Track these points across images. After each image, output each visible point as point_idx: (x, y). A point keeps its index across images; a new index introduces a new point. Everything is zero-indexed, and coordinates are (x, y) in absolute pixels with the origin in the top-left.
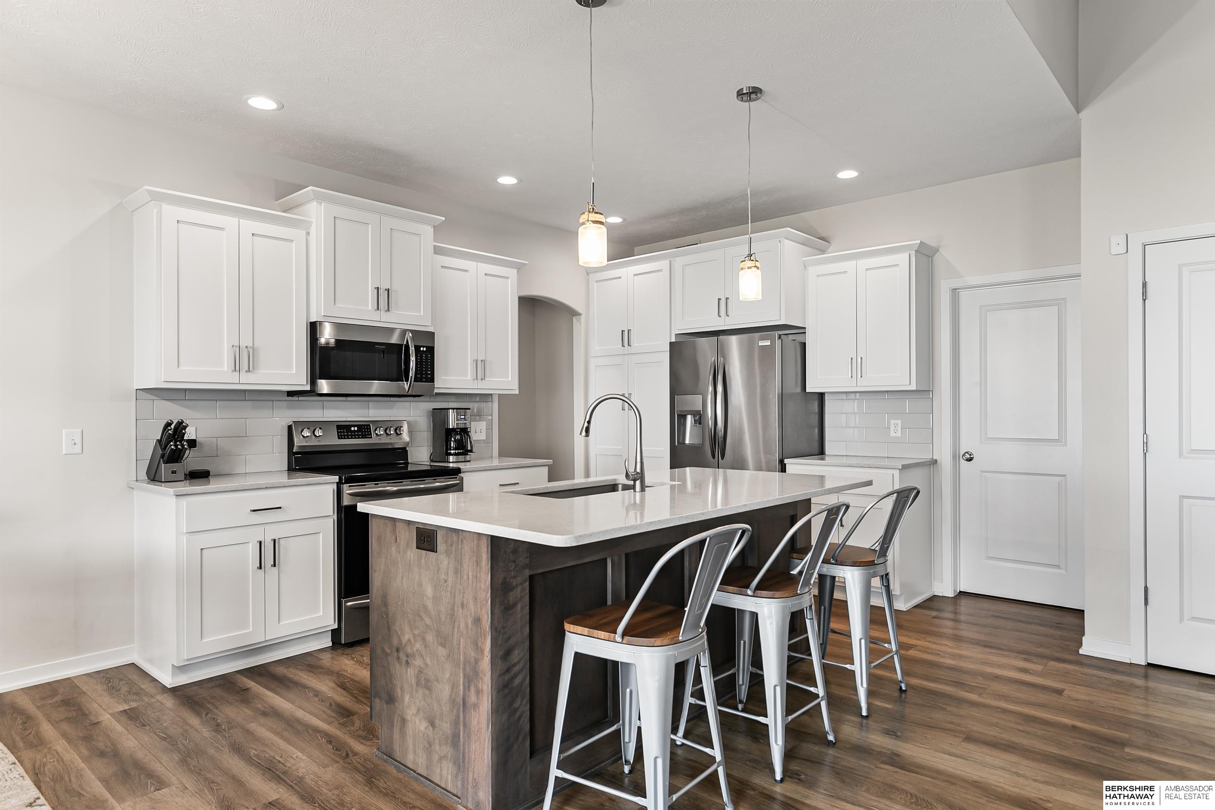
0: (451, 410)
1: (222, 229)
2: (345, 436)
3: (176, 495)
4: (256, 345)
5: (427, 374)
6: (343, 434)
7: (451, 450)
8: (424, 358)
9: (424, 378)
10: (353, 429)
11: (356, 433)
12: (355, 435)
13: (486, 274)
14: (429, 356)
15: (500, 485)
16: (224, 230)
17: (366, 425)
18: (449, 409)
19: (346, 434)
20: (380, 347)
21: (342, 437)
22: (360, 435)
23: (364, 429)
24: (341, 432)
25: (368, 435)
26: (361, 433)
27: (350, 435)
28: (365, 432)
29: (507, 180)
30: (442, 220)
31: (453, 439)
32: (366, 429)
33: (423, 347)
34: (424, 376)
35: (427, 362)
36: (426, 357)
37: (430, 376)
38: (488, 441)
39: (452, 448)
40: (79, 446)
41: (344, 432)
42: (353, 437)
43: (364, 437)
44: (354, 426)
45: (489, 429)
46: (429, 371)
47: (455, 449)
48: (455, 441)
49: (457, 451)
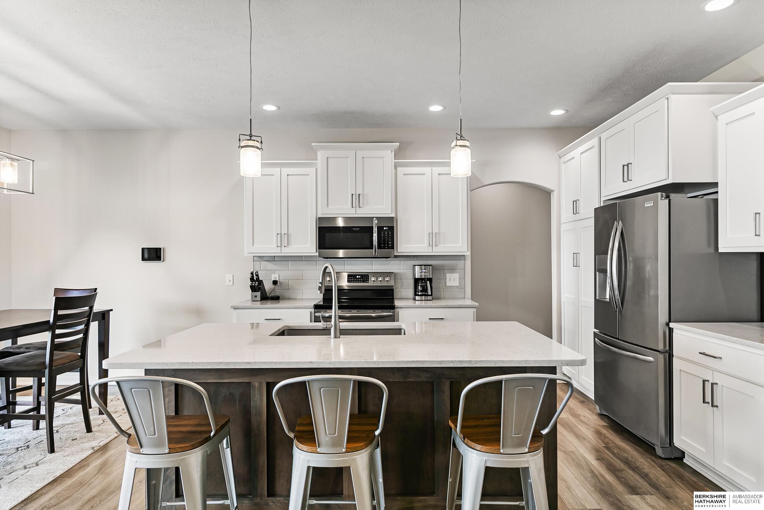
0: (416, 266)
1: (273, 175)
2: (352, 281)
3: (234, 308)
4: (289, 233)
5: (388, 244)
6: (351, 280)
7: (418, 292)
8: (386, 234)
9: (386, 247)
10: (358, 277)
11: (359, 280)
12: (358, 281)
13: (439, 174)
14: (390, 232)
15: (429, 319)
16: (274, 176)
17: (365, 275)
18: (415, 265)
19: (353, 280)
20: (356, 229)
21: (350, 281)
22: (362, 281)
23: (365, 277)
24: (350, 279)
25: (367, 280)
26: (362, 280)
27: (355, 280)
28: (365, 279)
29: (436, 108)
30: (398, 145)
31: (420, 284)
32: (366, 277)
33: (386, 227)
34: (386, 245)
35: (388, 236)
36: (388, 233)
37: (391, 245)
38: (462, 287)
39: (419, 291)
40: (231, 282)
41: (352, 279)
42: (357, 282)
43: (364, 282)
44: (359, 275)
45: (462, 279)
46: (390, 242)
47: (421, 291)
48: (421, 286)
49: (422, 293)
